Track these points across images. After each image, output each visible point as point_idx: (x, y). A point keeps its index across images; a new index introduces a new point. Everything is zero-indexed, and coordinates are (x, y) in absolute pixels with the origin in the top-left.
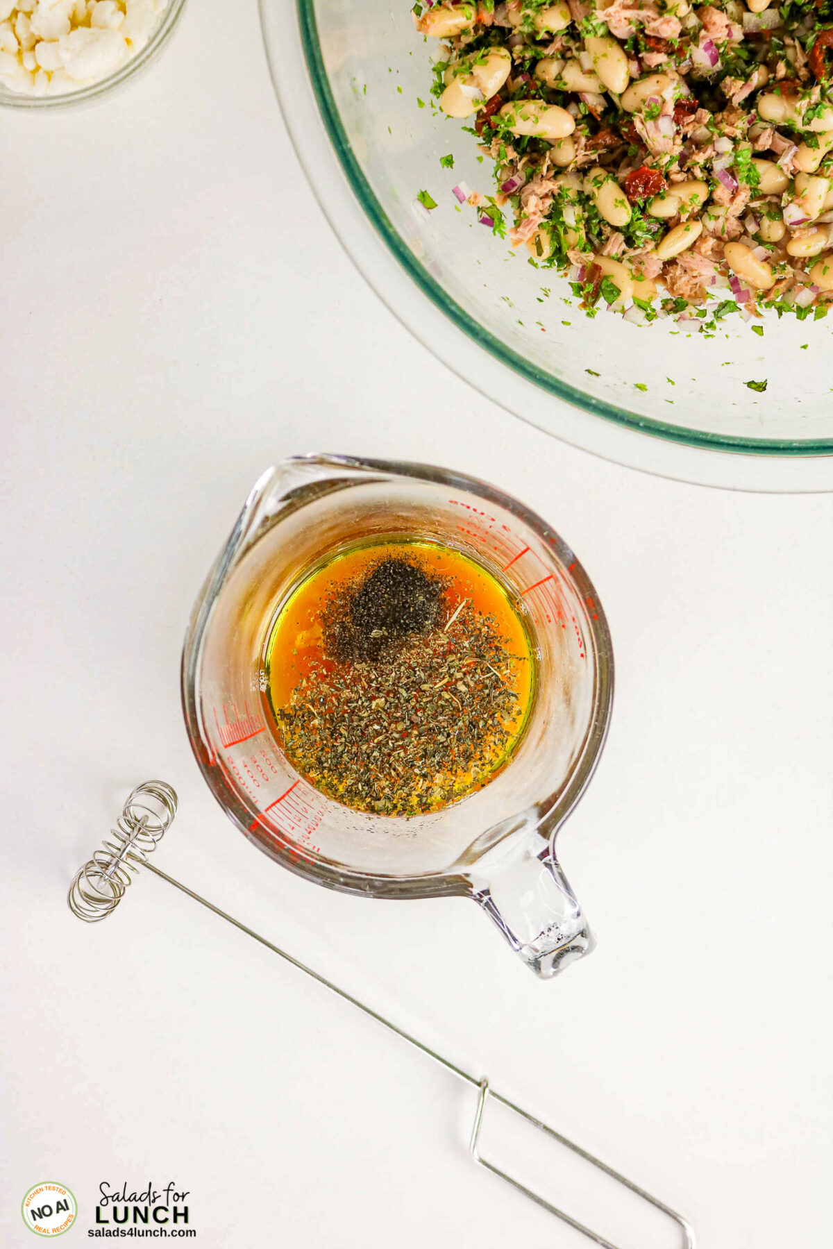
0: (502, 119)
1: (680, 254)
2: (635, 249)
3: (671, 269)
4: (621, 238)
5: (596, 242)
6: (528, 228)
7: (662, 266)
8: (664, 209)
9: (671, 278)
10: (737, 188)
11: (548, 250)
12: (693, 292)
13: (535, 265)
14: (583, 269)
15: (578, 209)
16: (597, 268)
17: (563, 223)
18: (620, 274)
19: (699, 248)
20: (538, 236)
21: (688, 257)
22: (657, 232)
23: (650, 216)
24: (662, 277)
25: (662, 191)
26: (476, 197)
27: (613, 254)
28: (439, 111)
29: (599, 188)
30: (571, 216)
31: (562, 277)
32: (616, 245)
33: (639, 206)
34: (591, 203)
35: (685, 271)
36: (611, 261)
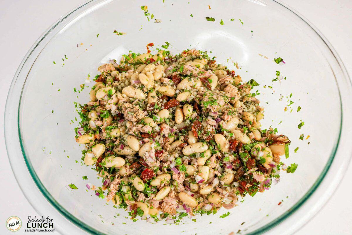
0: (102, 163)
1: (164, 198)
2: (148, 197)
3: (162, 204)
4: (143, 195)
5: (135, 198)
6: (111, 195)
7: (159, 203)
8: (156, 183)
9: (163, 207)
10: (179, 173)
11: (119, 201)
12: (171, 211)
13: (116, 207)
14: (131, 206)
15: (128, 187)
16: (135, 205)
17: (123, 192)
18: (144, 207)
19: (170, 196)
20: (115, 197)
21: (167, 199)
22: (155, 191)
23: (152, 186)
24: (160, 208)
25: (154, 177)
26: (94, 187)
27: (141, 200)
28: (84, 164)
29: (133, 180)
30: (125, 189)
31: (125, 211)
32: (142, 197)
33: (147, 183)
34: (132, 185)
35: (167, 204)
36: (141, 203)
